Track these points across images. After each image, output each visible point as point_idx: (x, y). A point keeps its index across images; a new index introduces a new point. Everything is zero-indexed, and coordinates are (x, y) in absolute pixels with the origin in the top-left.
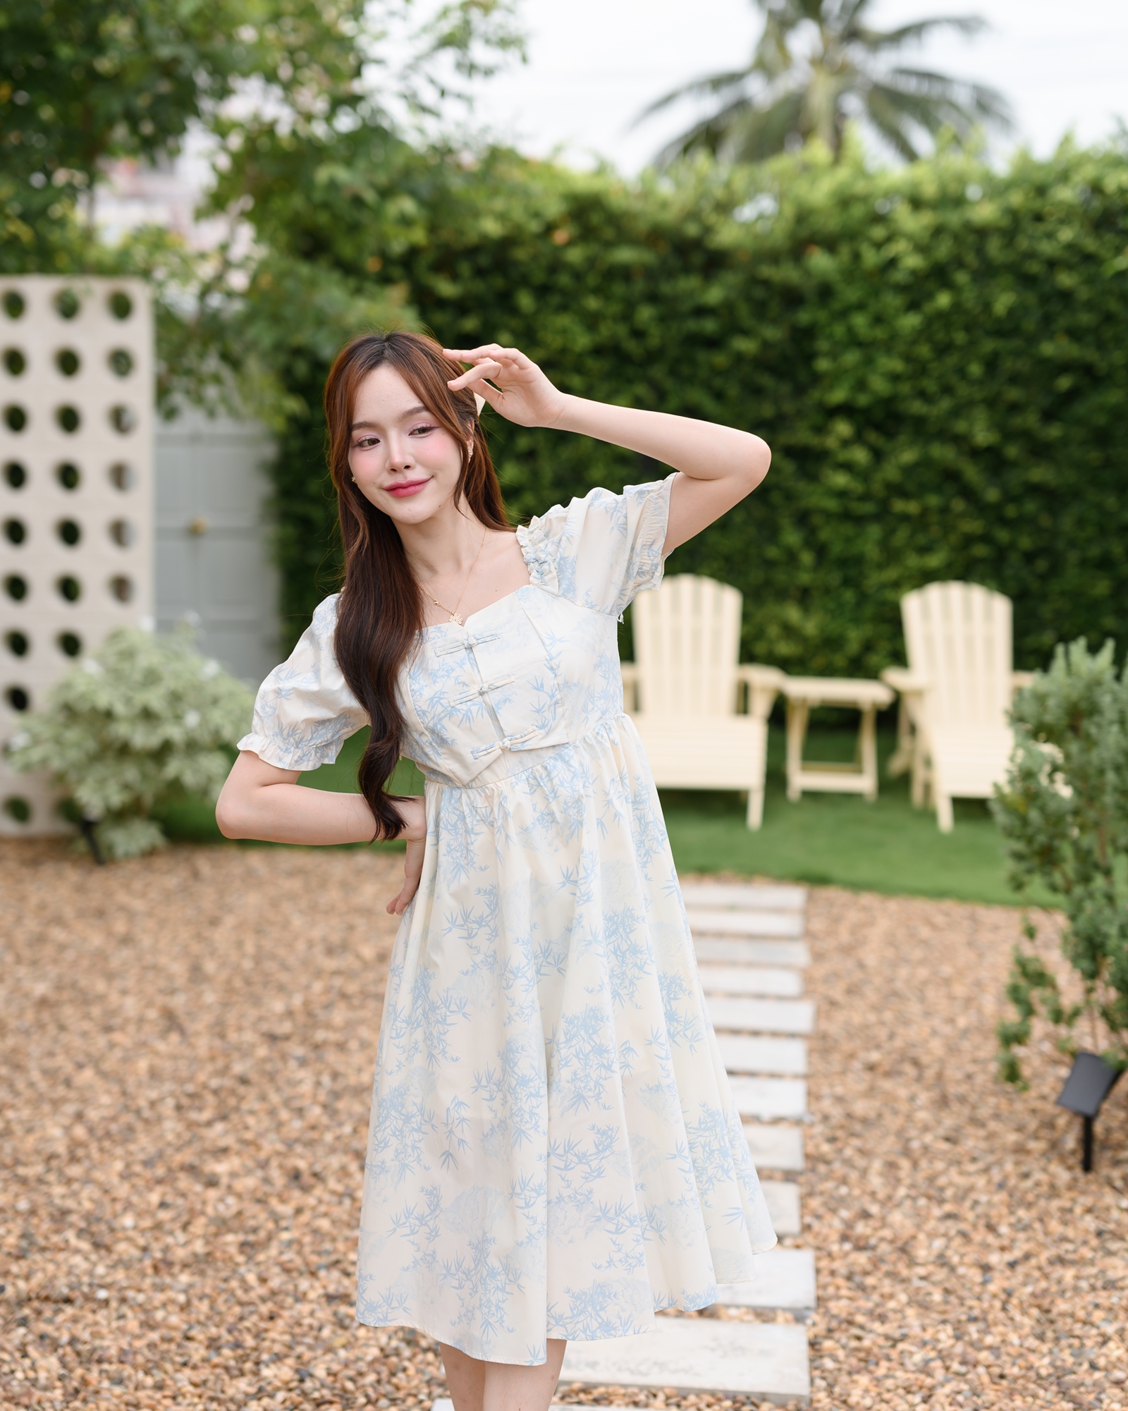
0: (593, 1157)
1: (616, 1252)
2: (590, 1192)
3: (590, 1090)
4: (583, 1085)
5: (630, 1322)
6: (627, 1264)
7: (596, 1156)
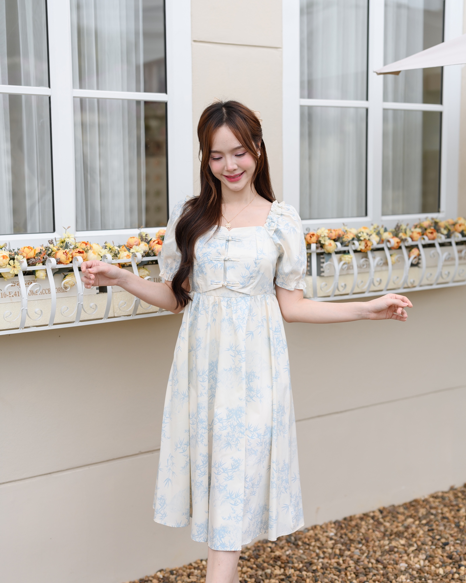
0: (230, 471)
1: (233, 513)
2: (226, 486)
3: (234, 441)
4: (231, 439)
5: (234, 545)
6: (237, 519)
7: (231, 471)
